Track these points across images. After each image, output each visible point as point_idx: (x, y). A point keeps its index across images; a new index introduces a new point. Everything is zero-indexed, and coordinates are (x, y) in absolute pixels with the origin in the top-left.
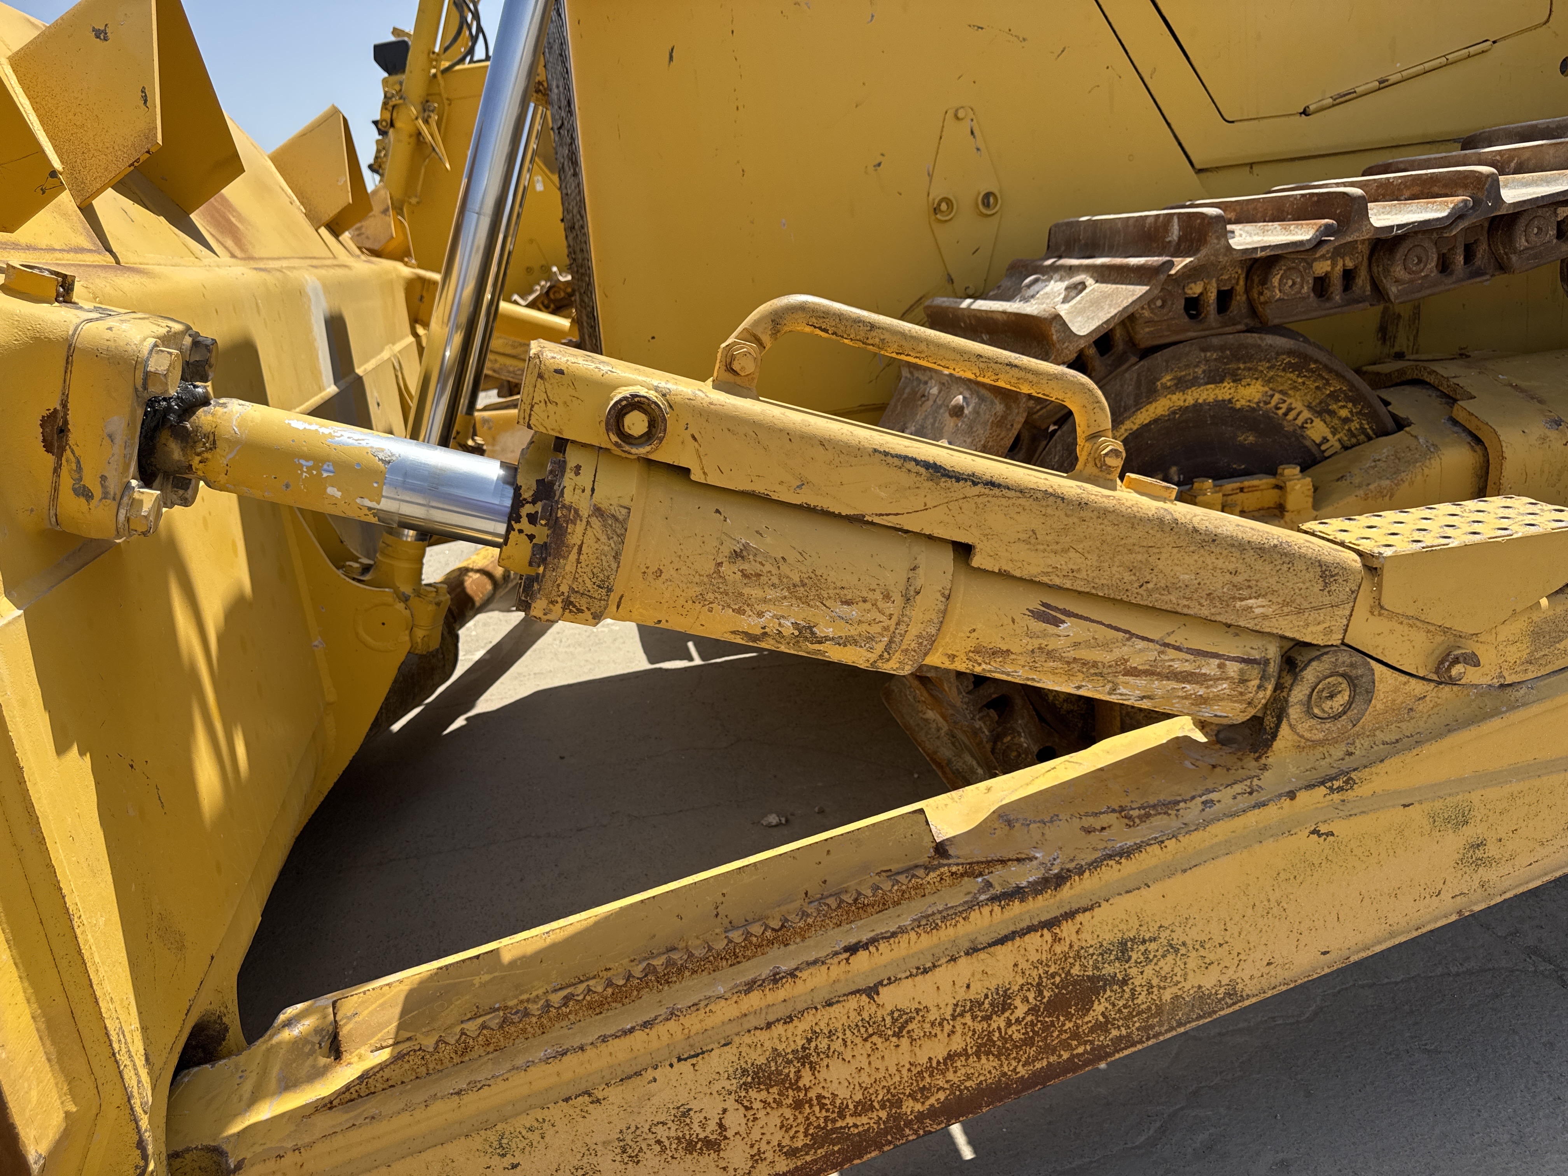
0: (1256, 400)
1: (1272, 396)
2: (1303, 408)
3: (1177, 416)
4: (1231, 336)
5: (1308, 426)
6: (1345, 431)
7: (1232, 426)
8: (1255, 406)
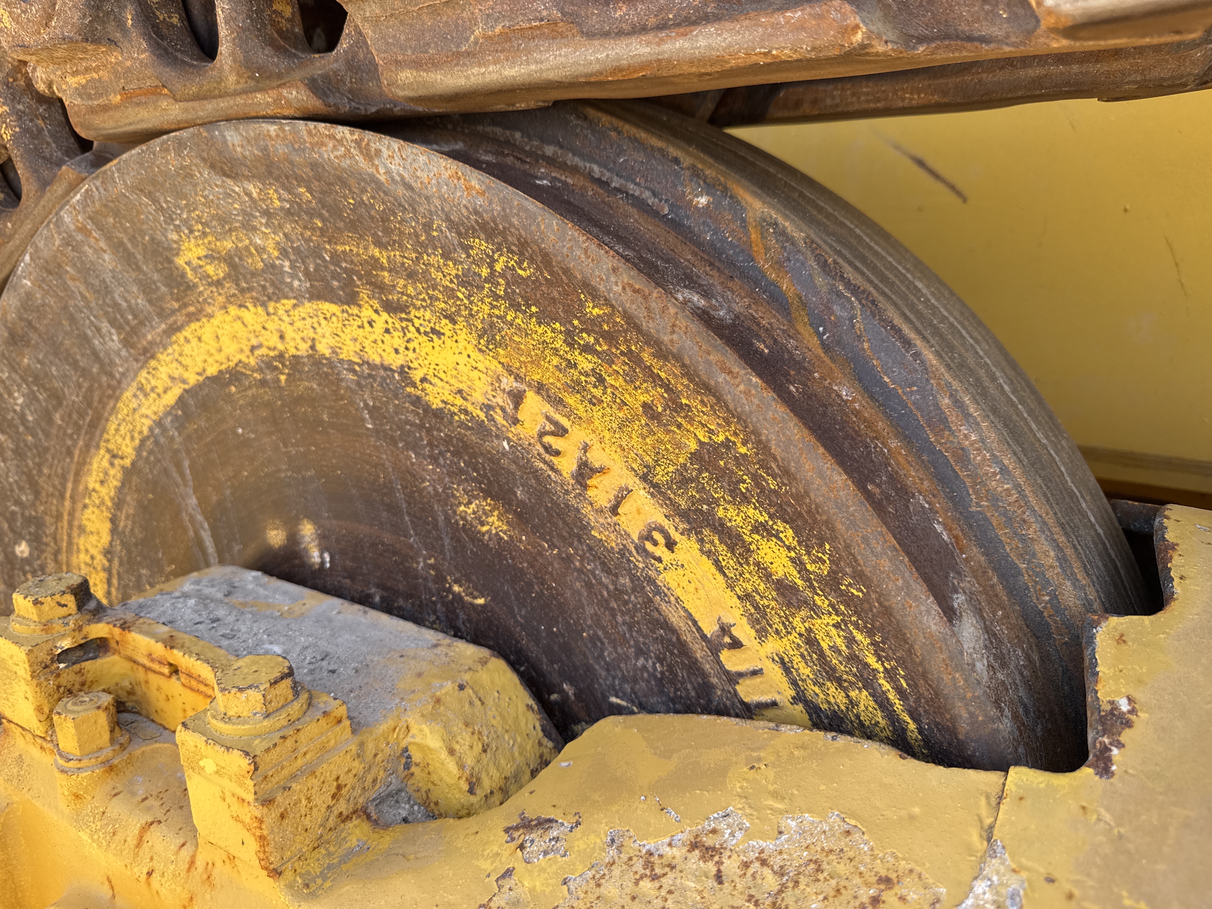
0: (478, 397)
1: (517, 398)
2: (633, 482)
3: (283, 378)
4: (272, 129)
5: (660, 551)
6: (794, 635)
7: (434, 460)
8: (482, 416)
